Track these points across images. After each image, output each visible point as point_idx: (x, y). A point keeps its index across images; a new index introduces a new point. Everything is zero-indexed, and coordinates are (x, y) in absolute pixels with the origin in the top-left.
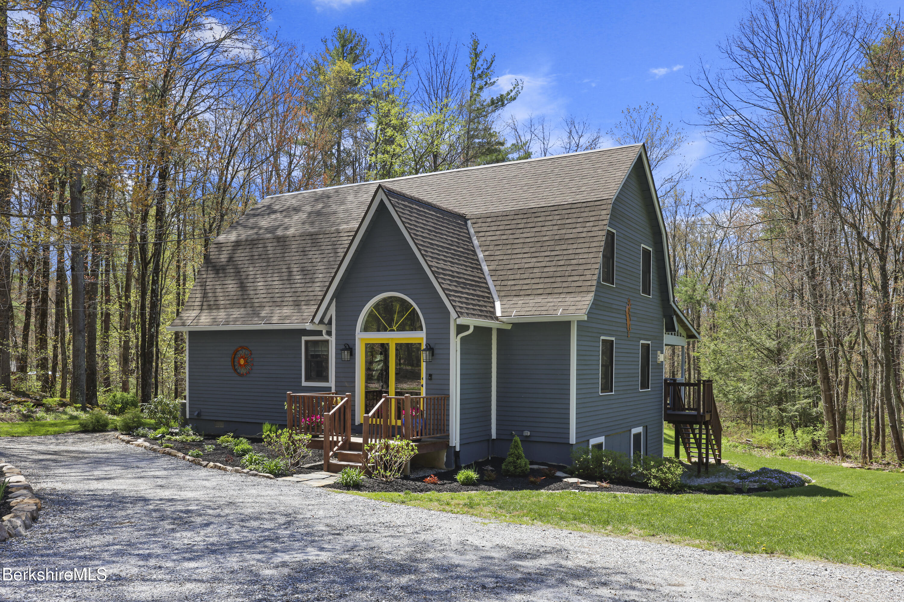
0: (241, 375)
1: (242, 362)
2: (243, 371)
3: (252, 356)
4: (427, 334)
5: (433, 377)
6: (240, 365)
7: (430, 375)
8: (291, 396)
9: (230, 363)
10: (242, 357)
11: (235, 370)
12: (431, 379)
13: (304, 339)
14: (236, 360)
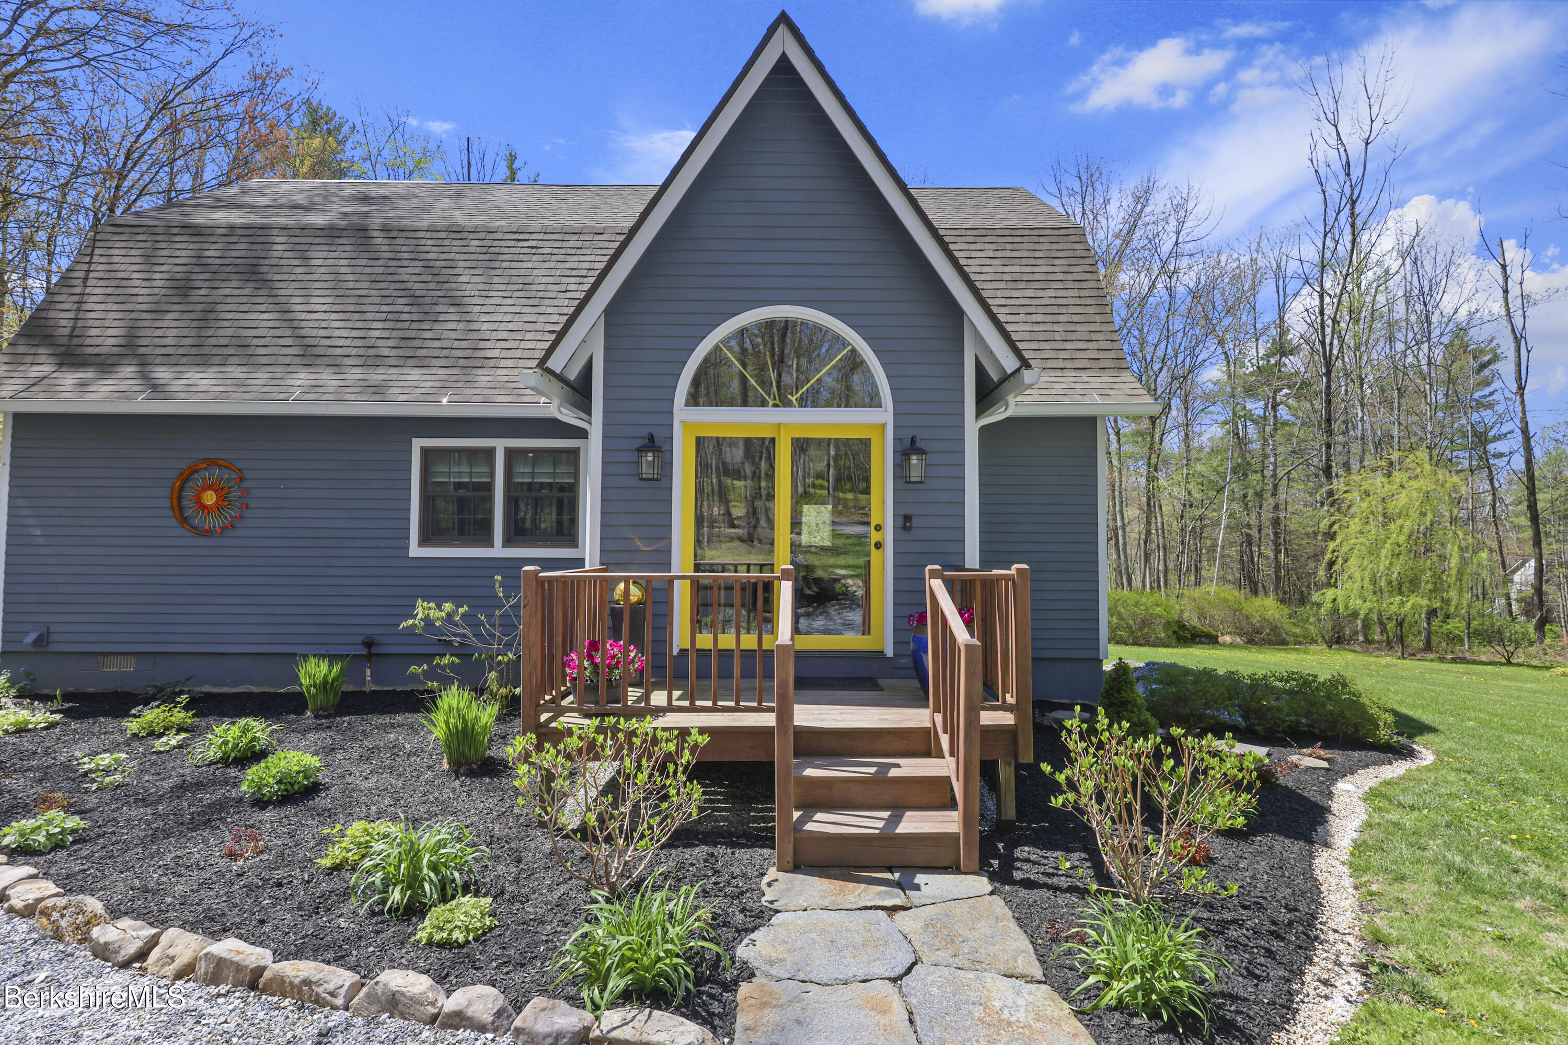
0: (207, 533)
1: (210, 498)
2: (213, 522)
3: (245, 484)
4: (896, 415)
5: (915, 522)
6: (203, 507)
7: (907, 518)
8: (541, 582)
9: (167, 503)
10: (210, 487)
11: (184, 520)
12: (905, 528)
13: (418, 444)
14: (189, 493)
